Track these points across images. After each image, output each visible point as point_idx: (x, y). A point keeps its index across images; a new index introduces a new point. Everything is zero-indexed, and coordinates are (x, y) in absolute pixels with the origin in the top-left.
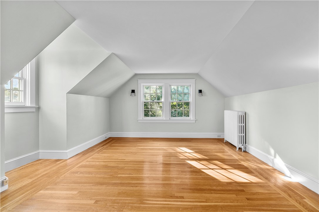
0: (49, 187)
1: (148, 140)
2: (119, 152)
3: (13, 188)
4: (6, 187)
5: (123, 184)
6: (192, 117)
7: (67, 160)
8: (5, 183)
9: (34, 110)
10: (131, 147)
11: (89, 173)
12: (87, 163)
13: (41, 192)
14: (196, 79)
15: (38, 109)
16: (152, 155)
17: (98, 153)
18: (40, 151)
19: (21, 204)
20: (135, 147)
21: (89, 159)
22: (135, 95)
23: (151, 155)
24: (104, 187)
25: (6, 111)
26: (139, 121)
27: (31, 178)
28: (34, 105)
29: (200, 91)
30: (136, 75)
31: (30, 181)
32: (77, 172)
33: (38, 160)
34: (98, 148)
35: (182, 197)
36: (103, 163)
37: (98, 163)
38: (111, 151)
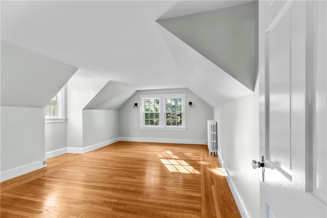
0: (66, 167)
1: (146, 144)
2: (118, 151)
3: (50, 166)
4: (46, 165)
5: (107, 169)
6: (183, 126)
7: (83, 154)
8: (45, 163)
9: (64, 121)
10: (130, 148)
11: (92, 162)
12: (94, 157)
13: (62, 169)
14: (187, 93)
15: (66, 120)
16: (140, 155)
17: (104, 151)
18: (68, 148)
19: (51, 173)
20: (132, 148)
21: (96, 155)
22: (137, 108)
23: (138, 154)
24: (95, 169)
25: (46, 122)
26: (141, 129)
27: (59, 163)
28: (64, 118)
29: (190, 103)
30: (138, 91)
31: (58, 164)
32: (84, 161)
33: (66, 154)
34: (106, 148)
35: (135, 178)
36: (103, 158)
37: (100, 157)
38: (113, 150)
